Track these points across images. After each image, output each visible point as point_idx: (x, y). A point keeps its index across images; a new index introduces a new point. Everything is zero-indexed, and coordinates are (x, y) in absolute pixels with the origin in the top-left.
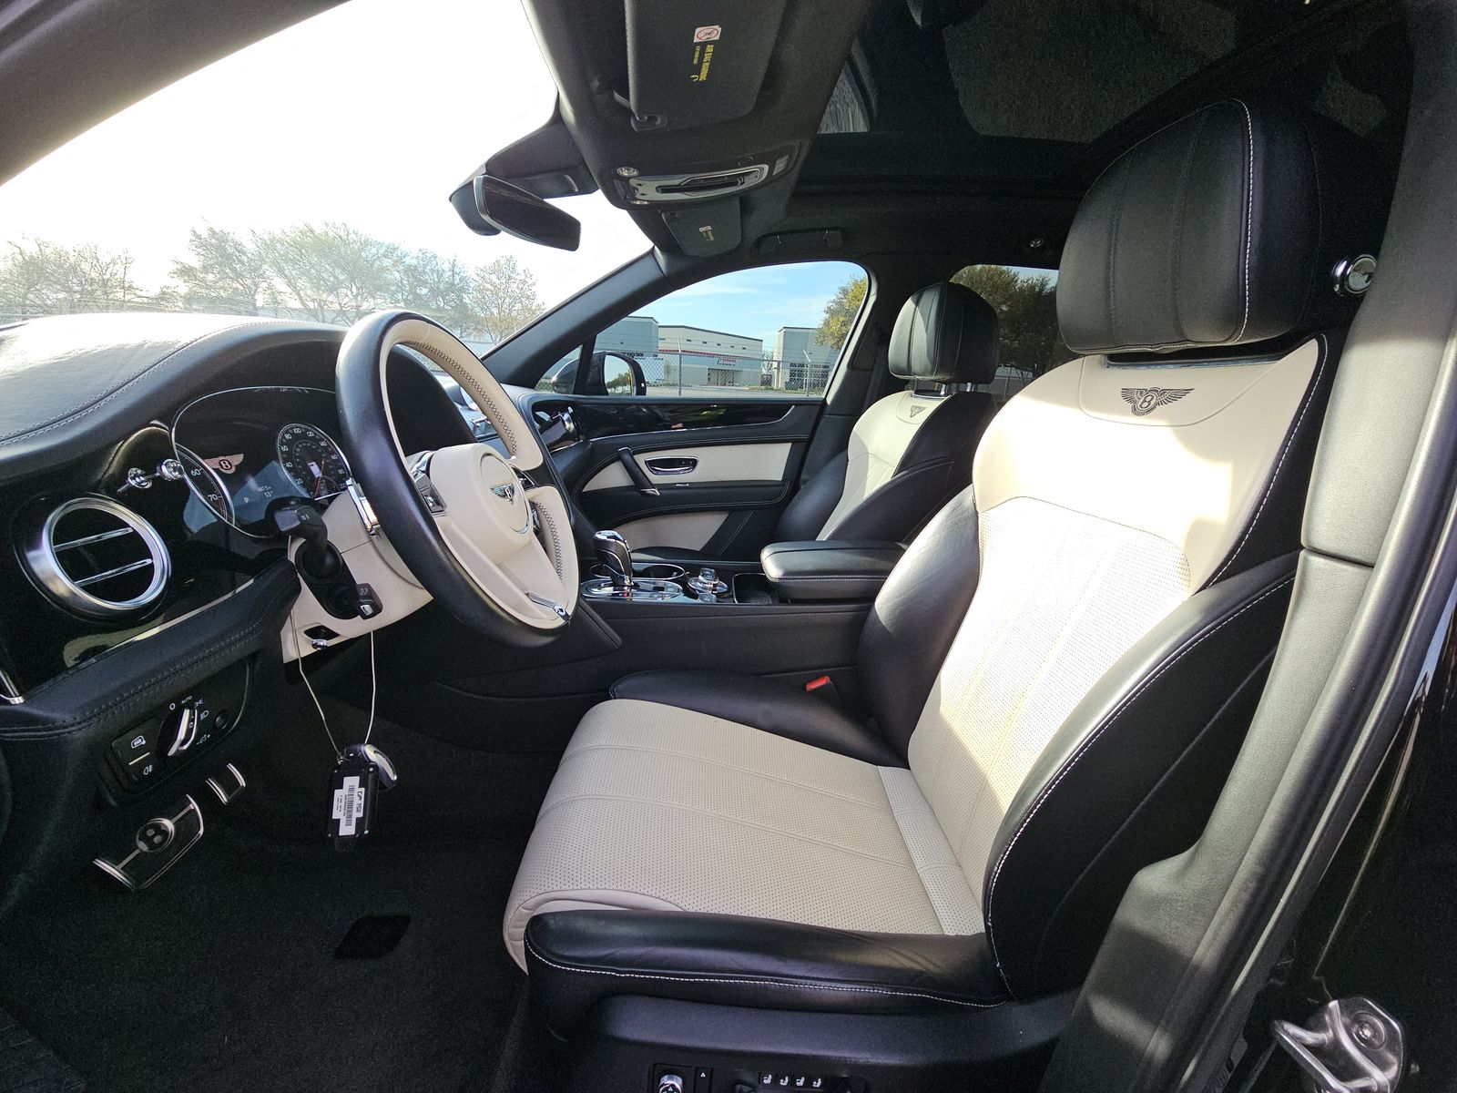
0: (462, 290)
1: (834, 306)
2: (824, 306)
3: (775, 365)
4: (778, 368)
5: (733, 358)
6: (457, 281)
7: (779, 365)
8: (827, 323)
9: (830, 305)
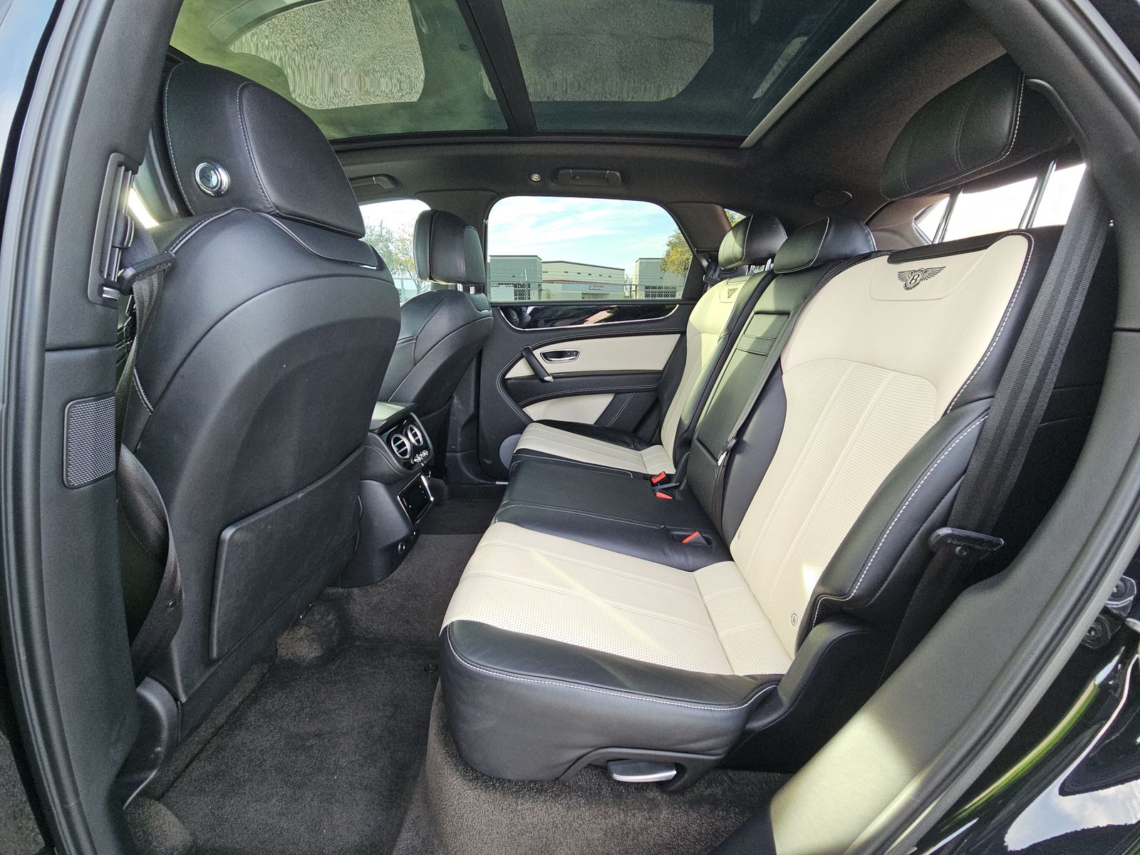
0: (388, 240)
1: (675, 240)
2: (666, 241)
3: (634, 288)
4: (636, 291)
5: (602, 285)
6: (384, 234)
7: (636, 288)
8: (668, 255)
9: (671, 239)
